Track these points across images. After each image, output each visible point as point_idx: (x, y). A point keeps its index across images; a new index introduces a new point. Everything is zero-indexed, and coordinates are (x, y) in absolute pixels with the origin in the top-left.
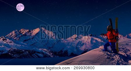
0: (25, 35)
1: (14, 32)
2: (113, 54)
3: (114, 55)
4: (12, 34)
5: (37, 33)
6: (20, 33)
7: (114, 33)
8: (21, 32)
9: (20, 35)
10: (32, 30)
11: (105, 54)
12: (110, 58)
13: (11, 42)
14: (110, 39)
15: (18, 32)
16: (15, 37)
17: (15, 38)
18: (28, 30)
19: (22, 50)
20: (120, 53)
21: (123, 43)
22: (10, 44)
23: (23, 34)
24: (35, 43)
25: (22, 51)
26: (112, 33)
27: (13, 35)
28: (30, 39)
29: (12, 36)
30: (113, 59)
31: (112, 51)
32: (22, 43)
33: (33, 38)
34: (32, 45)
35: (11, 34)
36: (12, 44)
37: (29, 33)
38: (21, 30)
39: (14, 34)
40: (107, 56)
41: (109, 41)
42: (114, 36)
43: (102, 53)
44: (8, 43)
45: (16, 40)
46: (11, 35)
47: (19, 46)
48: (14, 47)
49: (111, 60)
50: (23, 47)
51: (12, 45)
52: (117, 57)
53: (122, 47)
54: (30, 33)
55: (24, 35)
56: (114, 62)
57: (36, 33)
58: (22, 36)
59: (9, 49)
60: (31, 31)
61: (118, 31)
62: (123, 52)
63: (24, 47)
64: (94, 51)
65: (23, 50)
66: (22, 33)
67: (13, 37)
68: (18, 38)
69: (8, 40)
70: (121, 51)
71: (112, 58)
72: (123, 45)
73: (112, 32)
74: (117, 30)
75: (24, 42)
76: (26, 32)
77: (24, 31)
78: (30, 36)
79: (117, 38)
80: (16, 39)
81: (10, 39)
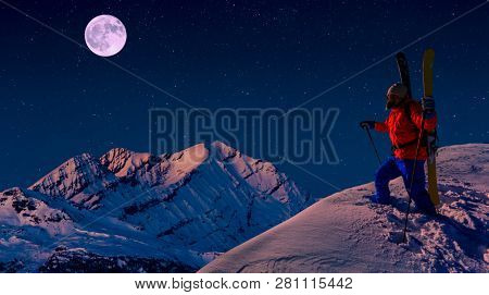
0: (132, 180)
1: (70, 166)
2: (414, 218)
3: (421, 222)
4: (63, 177)
5: (193, 172)
6: (105, 170)
7: (417, 119)
8: (108, 163)
9: (105, 183)
10: (168, 157)
11: (384, 218)
12: (404, 240)
13: (59, 220)
14: (401, 146)
15: (94, 167)
16: (79, 191)
17: (78, 199)
18: (146, 157)
19: (115, 259)
20: (446, 210)
21: (460, 165)
22: (52, 228)
23: (123, 173)
24: (182, 224)
25: (116, 263)
26: (410, 119)
27: (67, 183)
28: (155, 202)
29: (61, 187)
30: (417, 244)
31: (413, 204)
32: (115, 221)
33: (170, 197)
34: (168, 233)
35: (56, 175)
36: (65, 227)
37: (153, 169)
38: (111, 152)
39: (73, 177)
40: (390, 230)
41: (398, 154)
42: (416, 130)
43: (368, 212)
44: (43, 224)
45: (81, 206)
46: (59, 183)
47: (101, 238)
48: (76, 246)
49: (407, 249)
50: (119, 242)
51: (63, 231)
52: (433, 230)
53: (452, 183)
54: (159, 173)
55: (123, 180)
56: (423, 260)
57: (188, 170)
58: (114, 186)
59: (47, 256)
60: (160, 161)
61: (432, 111)
62: (459, 205)
63: (124, 244)
64: (334, 201)
65: (122, 258)
66: (117, 170)
67: (69, 192)
68: (95, 198)
69: (41, 206)
70: (448, 200)
71: (412, 237)
72: (457, 172)
73: (407, 115)
74: (431, 103)
75: (122, 218)
76: (138, 163)
77: (124, 162)
78: (157, 184)
79: (431, 139)
80: (84, 201)
81: (52, 201)
